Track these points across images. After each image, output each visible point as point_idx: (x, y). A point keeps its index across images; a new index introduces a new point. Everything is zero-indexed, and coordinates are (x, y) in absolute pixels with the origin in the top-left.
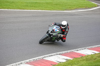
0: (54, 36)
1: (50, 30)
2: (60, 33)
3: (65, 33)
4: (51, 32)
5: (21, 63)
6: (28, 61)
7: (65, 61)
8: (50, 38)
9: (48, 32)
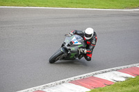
0: (72, 52)
1: (67, 42)
2: (82, 47)
3: (91, 47)
4: (69, 45)
5: (63, 82)
6: (72, 78)
7: (123, 79)
8: (66, 54)
9: (63, 45)
